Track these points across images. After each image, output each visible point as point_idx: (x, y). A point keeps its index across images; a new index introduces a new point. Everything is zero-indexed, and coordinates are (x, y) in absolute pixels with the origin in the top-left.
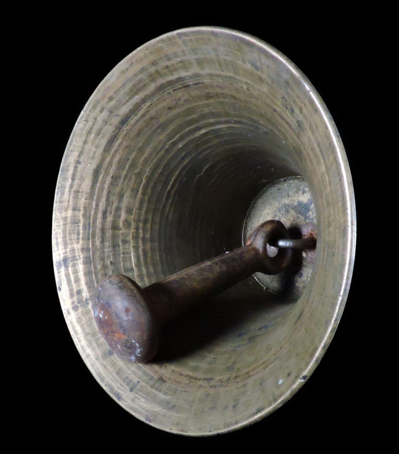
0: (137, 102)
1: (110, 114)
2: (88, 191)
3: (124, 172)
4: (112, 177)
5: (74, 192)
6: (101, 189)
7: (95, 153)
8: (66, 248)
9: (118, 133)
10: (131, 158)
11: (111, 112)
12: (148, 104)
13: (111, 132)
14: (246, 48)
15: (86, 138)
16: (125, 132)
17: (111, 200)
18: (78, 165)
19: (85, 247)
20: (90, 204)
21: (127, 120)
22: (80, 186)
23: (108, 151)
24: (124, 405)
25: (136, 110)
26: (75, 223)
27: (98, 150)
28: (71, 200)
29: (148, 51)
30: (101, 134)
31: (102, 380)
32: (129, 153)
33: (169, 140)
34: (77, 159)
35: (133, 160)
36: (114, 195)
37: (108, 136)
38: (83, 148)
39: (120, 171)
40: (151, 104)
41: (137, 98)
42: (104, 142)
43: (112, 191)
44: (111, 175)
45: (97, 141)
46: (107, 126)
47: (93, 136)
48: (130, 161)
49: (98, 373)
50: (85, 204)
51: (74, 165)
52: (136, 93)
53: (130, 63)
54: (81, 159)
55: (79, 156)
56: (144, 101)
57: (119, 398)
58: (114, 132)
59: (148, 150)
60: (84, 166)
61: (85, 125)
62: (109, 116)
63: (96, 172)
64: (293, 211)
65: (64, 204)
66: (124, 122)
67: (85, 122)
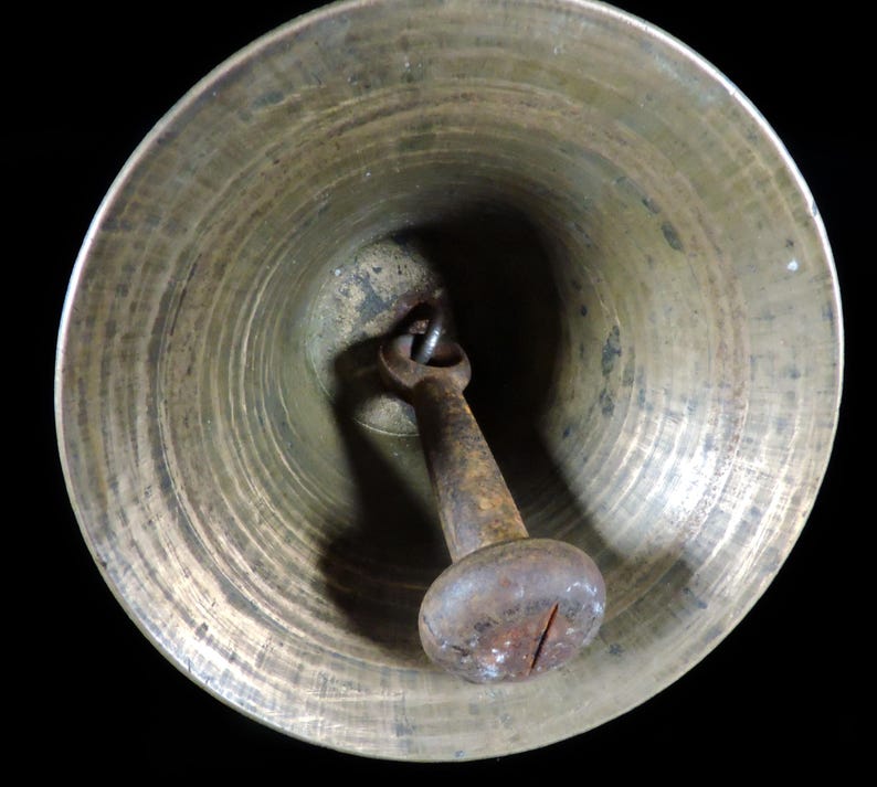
0: (147, 428)
1: (140, 505)
2: (266, 632)
3: (253, 542)
4: (254, 570)
5: (259, 666)
6: (270, 602)
7: (196, 583)
8: (374, 722)
9: (179, 509)
10: (231, 511)
11: (136, 500)
12: (162, 407)
13: (171, 525)
14: (238, 88)
15: (161, 588)
16: (184, 496)
17: (295, 592)
18: (208, 634)
19: (379, 676)
20: (295, 640)
21: (167, 473)
22: (251, 649)
23: (203, 550)
24: (733, 619)
25: (159, 442)
26: (324, 686)
27: (193, 574)
28: (275, 679)
29: (84, 324)
30: (167, 549)
31: (673, 670)
32: (222, 510)
33: (229, 419)
34: (194, 630)
35: (238, 509)
36: (287, 582)
37: (176, 536)
38: (177, 606)
39: (247, 547)
40: (166, 402)
41: (141, 422)
42: (184, 552)
43: (280, 584)
44: (250, 570)
45: (176, 565)
46: (157, 524)
47: (161, 569)
48: (235, 517)
49: (658, 680)
50: (290, 649)
51: (203, 642)
52: (133, 418)
53: (76, 388)
54: (199, 621)
55: (191, 623)
56: (152, 413)
57: (716, 630)
58: (174, 518)
59: (230, 470)
60: (214, 623)
61: (134, 575)
62: (143, 509)
63: (236, 600)
64: (367, 324)
65: (278, 702)
66: (166, 485)
67: (129, 573)
